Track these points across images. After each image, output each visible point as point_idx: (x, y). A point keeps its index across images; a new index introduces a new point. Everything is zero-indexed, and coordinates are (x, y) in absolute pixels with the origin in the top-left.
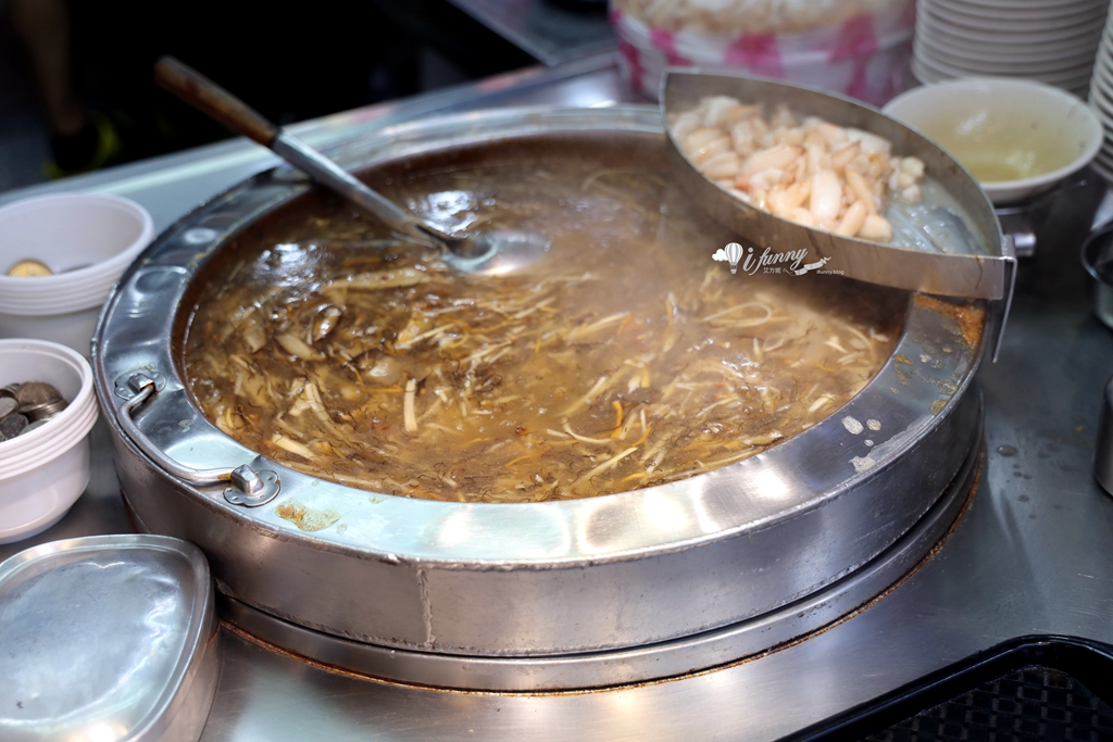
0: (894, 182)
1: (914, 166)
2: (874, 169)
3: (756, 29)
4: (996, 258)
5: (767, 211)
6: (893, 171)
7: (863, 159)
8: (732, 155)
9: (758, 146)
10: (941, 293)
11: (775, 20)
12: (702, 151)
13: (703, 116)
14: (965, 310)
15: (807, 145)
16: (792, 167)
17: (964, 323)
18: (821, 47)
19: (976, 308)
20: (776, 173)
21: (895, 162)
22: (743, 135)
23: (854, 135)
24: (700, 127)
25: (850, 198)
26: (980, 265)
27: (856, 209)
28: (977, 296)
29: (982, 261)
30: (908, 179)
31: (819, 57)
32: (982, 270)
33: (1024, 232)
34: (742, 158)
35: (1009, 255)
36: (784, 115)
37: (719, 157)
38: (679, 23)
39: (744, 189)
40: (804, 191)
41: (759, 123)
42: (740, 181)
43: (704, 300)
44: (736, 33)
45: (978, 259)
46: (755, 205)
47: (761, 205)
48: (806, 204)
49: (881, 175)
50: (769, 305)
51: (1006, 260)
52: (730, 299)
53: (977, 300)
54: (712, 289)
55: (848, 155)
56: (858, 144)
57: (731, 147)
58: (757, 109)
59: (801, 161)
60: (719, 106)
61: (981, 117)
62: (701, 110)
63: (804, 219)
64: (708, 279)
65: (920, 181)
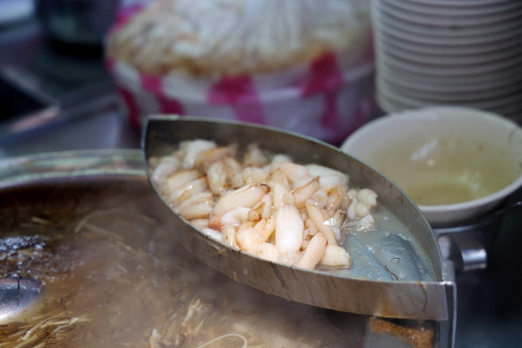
0: (351, 213)
1: (369, 197)
2: (333, 201)
3: (234, 71)
4: (437, 283)
5: (237, 248)
6: (351, 201)
7: (322, 194)
8: (208, 195)
9: (230, 185)
10: (394, 317)
11: (249, 64)
12: (180, 193)
13: (182, 159)
14: (417, 331)
15: (271, 184)
16: (259, 204)
17: (416, 344)
18: (294, 83)
19: (426, 328)
20: (244, 212)
21: (352, 194)
22: (216, 175)
23: (315, 170)
24: (179, 170)
25: (312, 231)
26: (424, 290)
27: (316, 242)
28: (426, 318)
29: (425, 287)
30: (364, 210)
31: (292, 93)
32: (426, 295)
33: (476, 248)
34: (216, 197)
35: (448, 280)
36: (255, 154)
37: (195, 198)
38: (165, 69)
39: (217, 227)
40: (269, 227)
41: (233, 163)
42: (213, 220)
43: (186, 334)
44: (217, 77)
45: (421, 286)
46: (225, 244)
47: (231, 244)
48: (271, 239)
49: (340, 207)
50: (245, 335)
51: (446, 285)
52: (210, 332)
53: (427, 321)
54: (193, 323)
55: (308, 191)
56: (317, 179)
57: (208, 188)
58: (231, 149)
59: (266, 199)
60: (196, 149)
61: (434, 144)
62: (180, 153)
63: (269, 254)
64: (190, 313)
65: (375, 210)
